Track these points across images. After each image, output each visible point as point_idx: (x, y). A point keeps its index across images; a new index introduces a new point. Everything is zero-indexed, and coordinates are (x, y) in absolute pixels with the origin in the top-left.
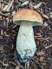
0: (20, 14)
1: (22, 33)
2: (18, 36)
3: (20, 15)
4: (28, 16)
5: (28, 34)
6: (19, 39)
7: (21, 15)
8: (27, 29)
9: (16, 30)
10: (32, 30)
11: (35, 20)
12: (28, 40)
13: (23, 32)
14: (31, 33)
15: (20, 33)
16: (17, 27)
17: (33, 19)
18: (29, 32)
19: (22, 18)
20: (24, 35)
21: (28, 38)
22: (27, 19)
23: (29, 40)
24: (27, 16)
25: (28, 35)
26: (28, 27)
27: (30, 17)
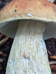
0: (14, 6)
1: (21, 51)
2: (10, 60)
3: (13, 8)
4: (35, 9)
5: (33, 54)
6: (11, 68)
7: (16, 7)
8: (32, 42)
9: (5, 49)
10: (43, 46)
11: (52, 19)
12: (36, 70)
13: (23, 50)
14: (42, 51)
15: (14, 53)
16: (8, 43)
17: (47, 17)
18: (37, 48)
19: (20, 15)
20: (25, 58)
21: (35, 64)
22: (30, 16)
23: (38, 70)
24: (32, 9)
25: (34, 57)
26: (33, 37)
27: (39, 10)
